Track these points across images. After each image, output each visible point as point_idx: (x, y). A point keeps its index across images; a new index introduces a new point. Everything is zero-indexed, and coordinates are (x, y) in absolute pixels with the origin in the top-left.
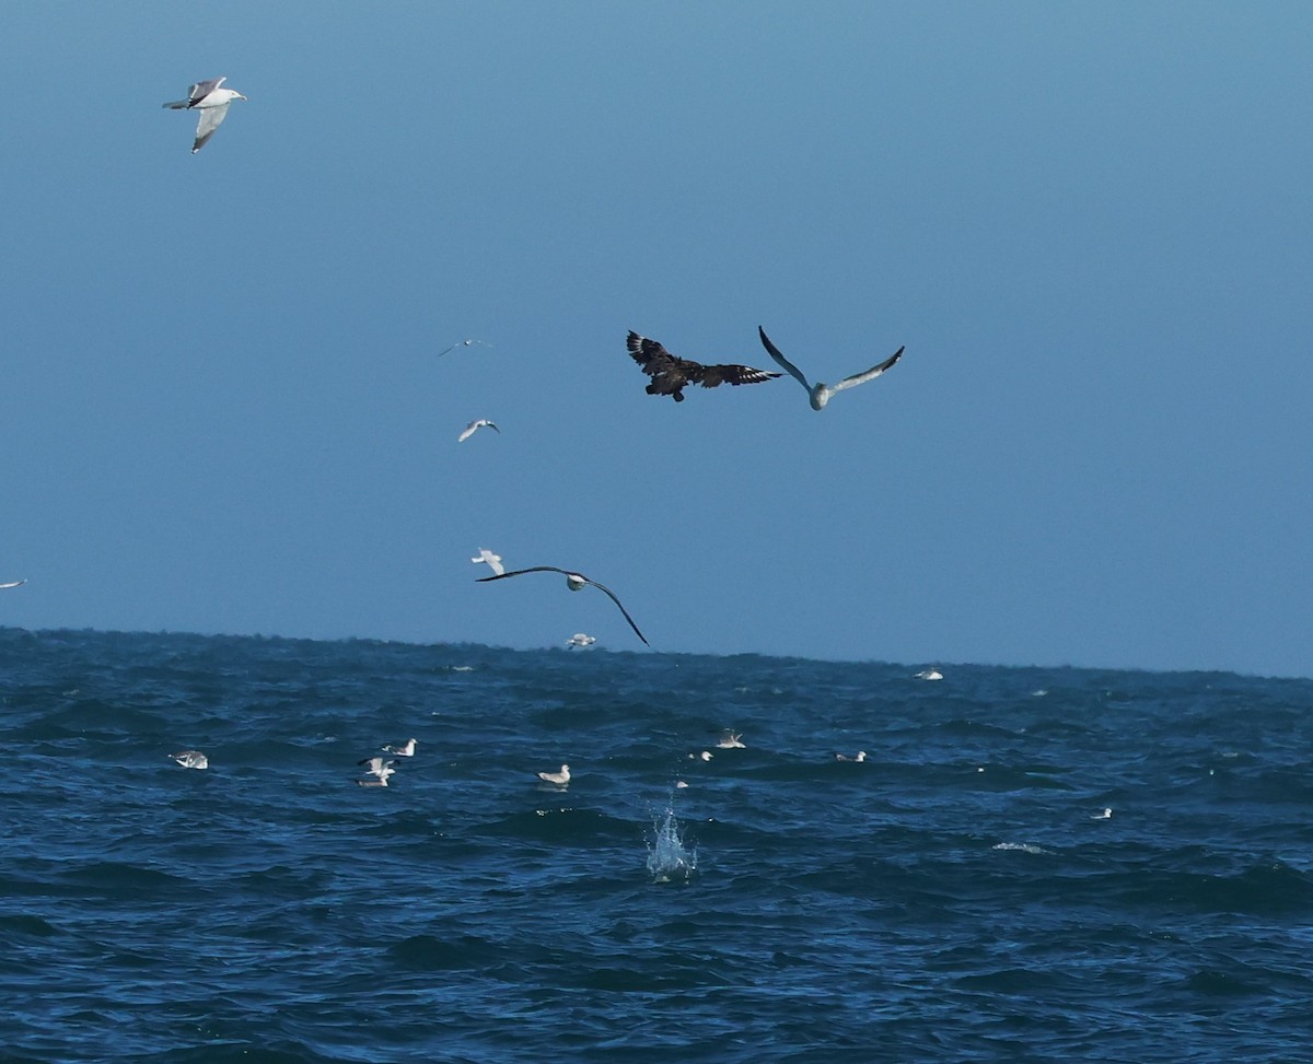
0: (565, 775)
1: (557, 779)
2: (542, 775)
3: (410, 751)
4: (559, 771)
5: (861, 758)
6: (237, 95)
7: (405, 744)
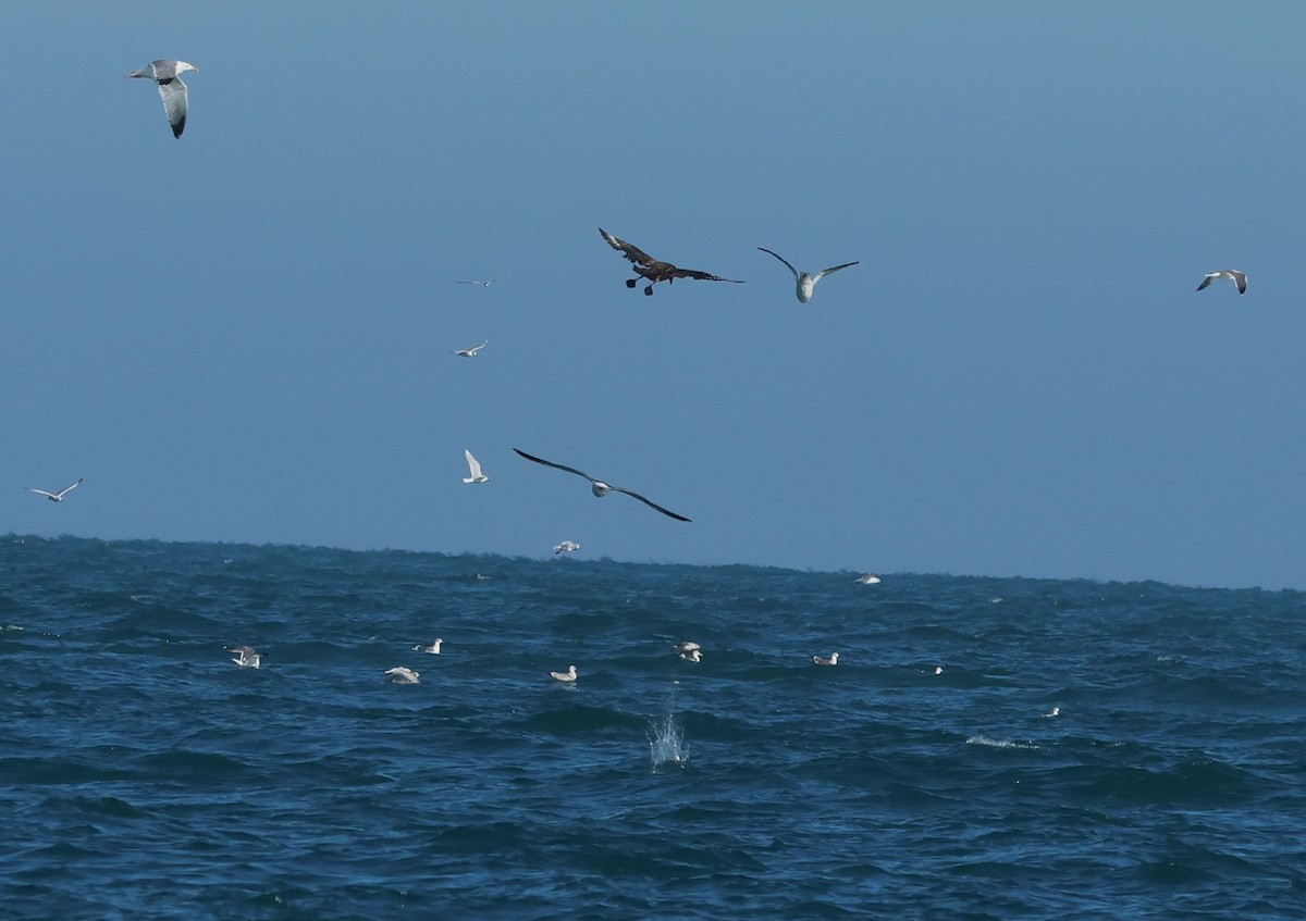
0: (573, 674)
1: (565, 678)
2: (553, 674)
3: (436, 649)
4: (568, 672)
5: (834, 661)
6: (190, 67)
7: (433, 644)
